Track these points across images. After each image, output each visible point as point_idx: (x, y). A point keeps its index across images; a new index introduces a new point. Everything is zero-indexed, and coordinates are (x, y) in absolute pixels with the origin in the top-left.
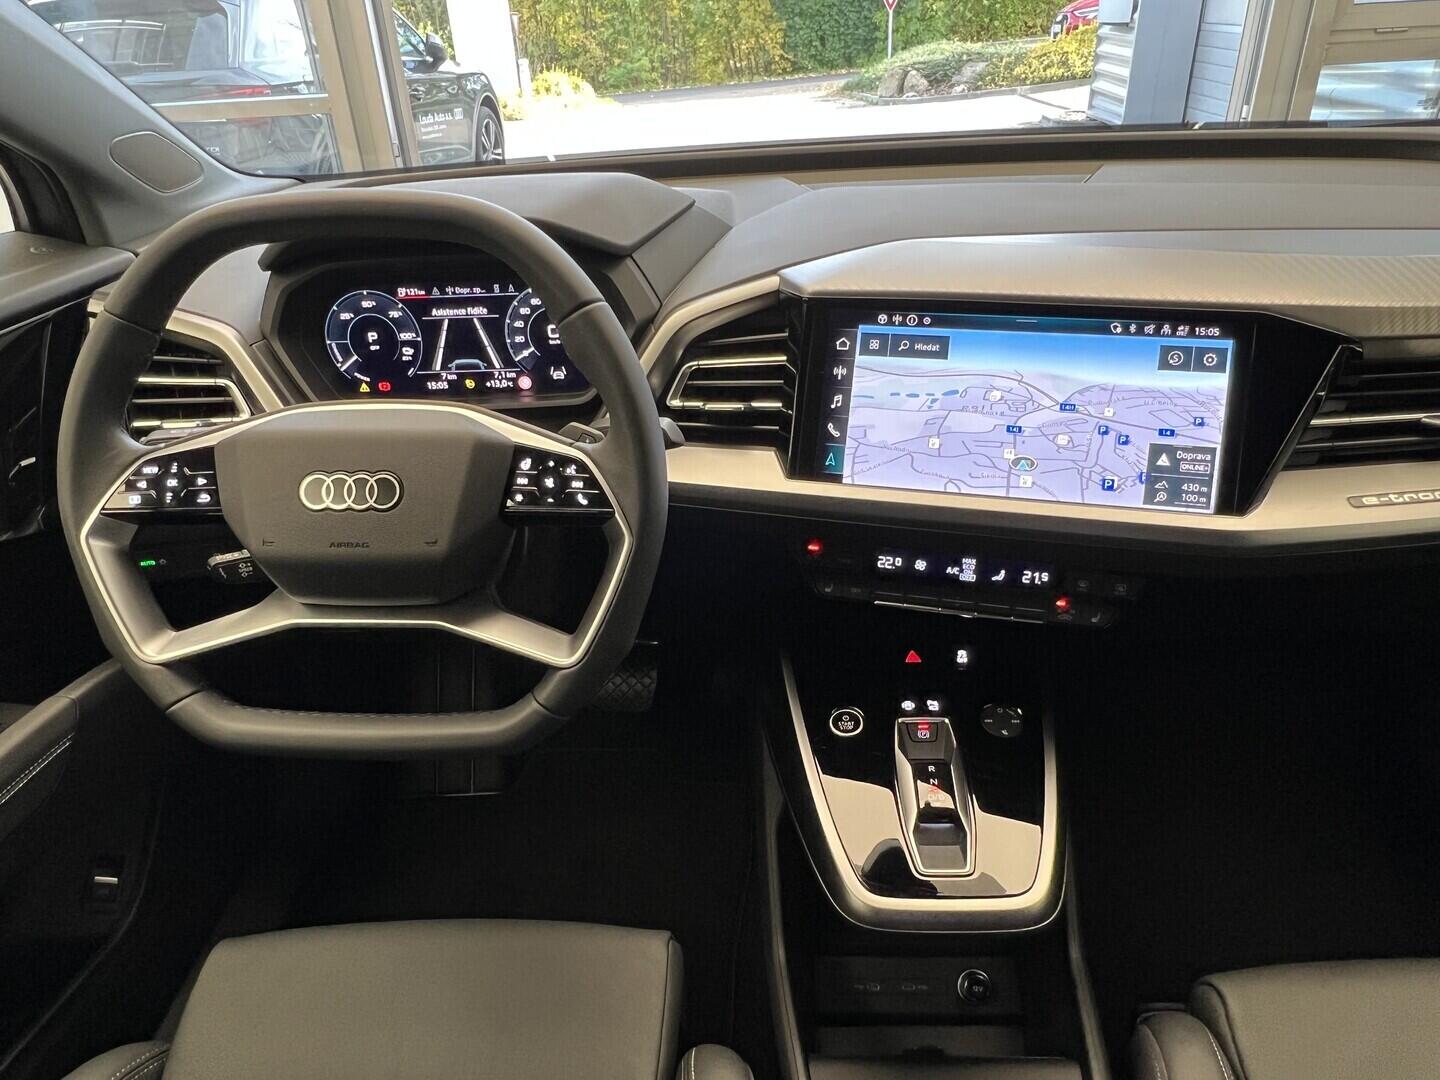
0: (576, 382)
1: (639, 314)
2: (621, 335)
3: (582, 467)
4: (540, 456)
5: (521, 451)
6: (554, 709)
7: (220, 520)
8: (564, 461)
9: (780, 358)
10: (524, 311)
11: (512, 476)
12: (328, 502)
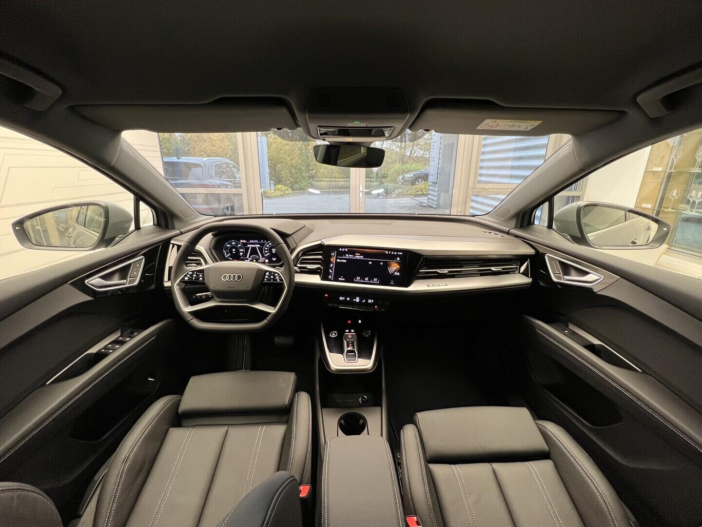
0: (278, 260)
1: (292, 247)
2: (288, 252)
3: (278, 274)
4: (270, 272)
5: (266, 271)
6: (270, 321)
7: (204, 284)
8: (275, 273)
9: (321, 257)
10: (268, 246)
11: (265, 275)
12: (227, 279)
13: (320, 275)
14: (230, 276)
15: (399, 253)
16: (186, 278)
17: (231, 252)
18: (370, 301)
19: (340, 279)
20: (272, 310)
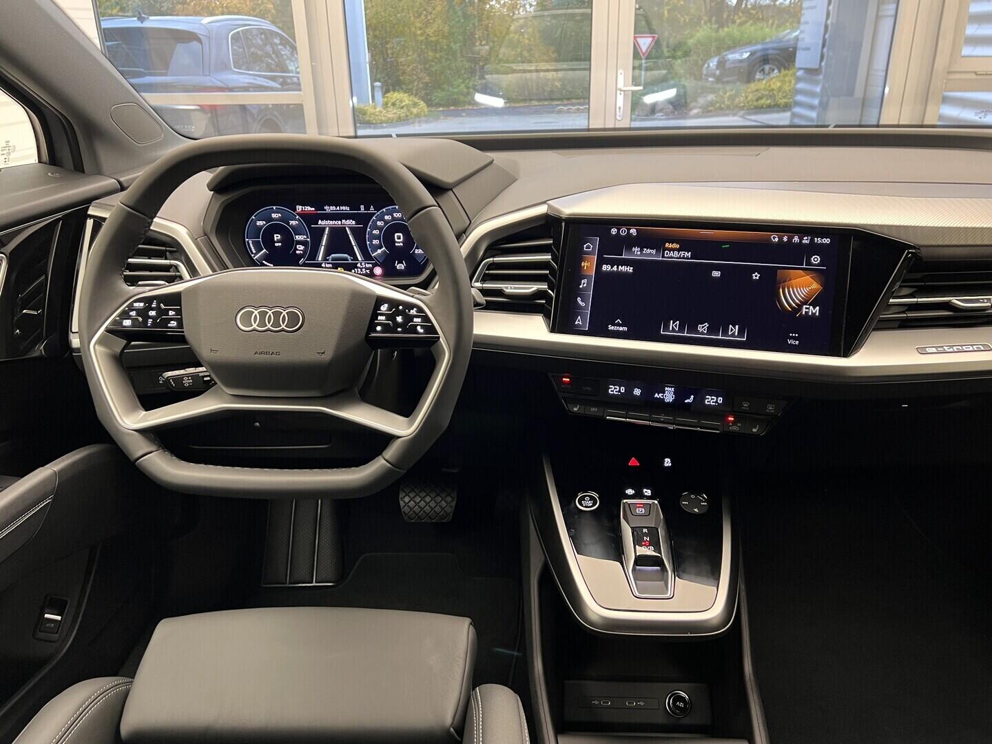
0: (415, 268)
1: (459, 224)
3: (420, 310)
4: (393, 303)
5: (380, 300)
6: (396, 464)
7: (182, 339)
8: (411, 306)
9: (547, 257)
10: (379, 223)
11: (375, 315)
12: (255, 326)
13: (547, 316)
14: (263, 314)
15: (818, 240)
16: (127, 323)
17: (269, 242)
18: (710, 400)
19: (611, 328)
20: (401, 428)
